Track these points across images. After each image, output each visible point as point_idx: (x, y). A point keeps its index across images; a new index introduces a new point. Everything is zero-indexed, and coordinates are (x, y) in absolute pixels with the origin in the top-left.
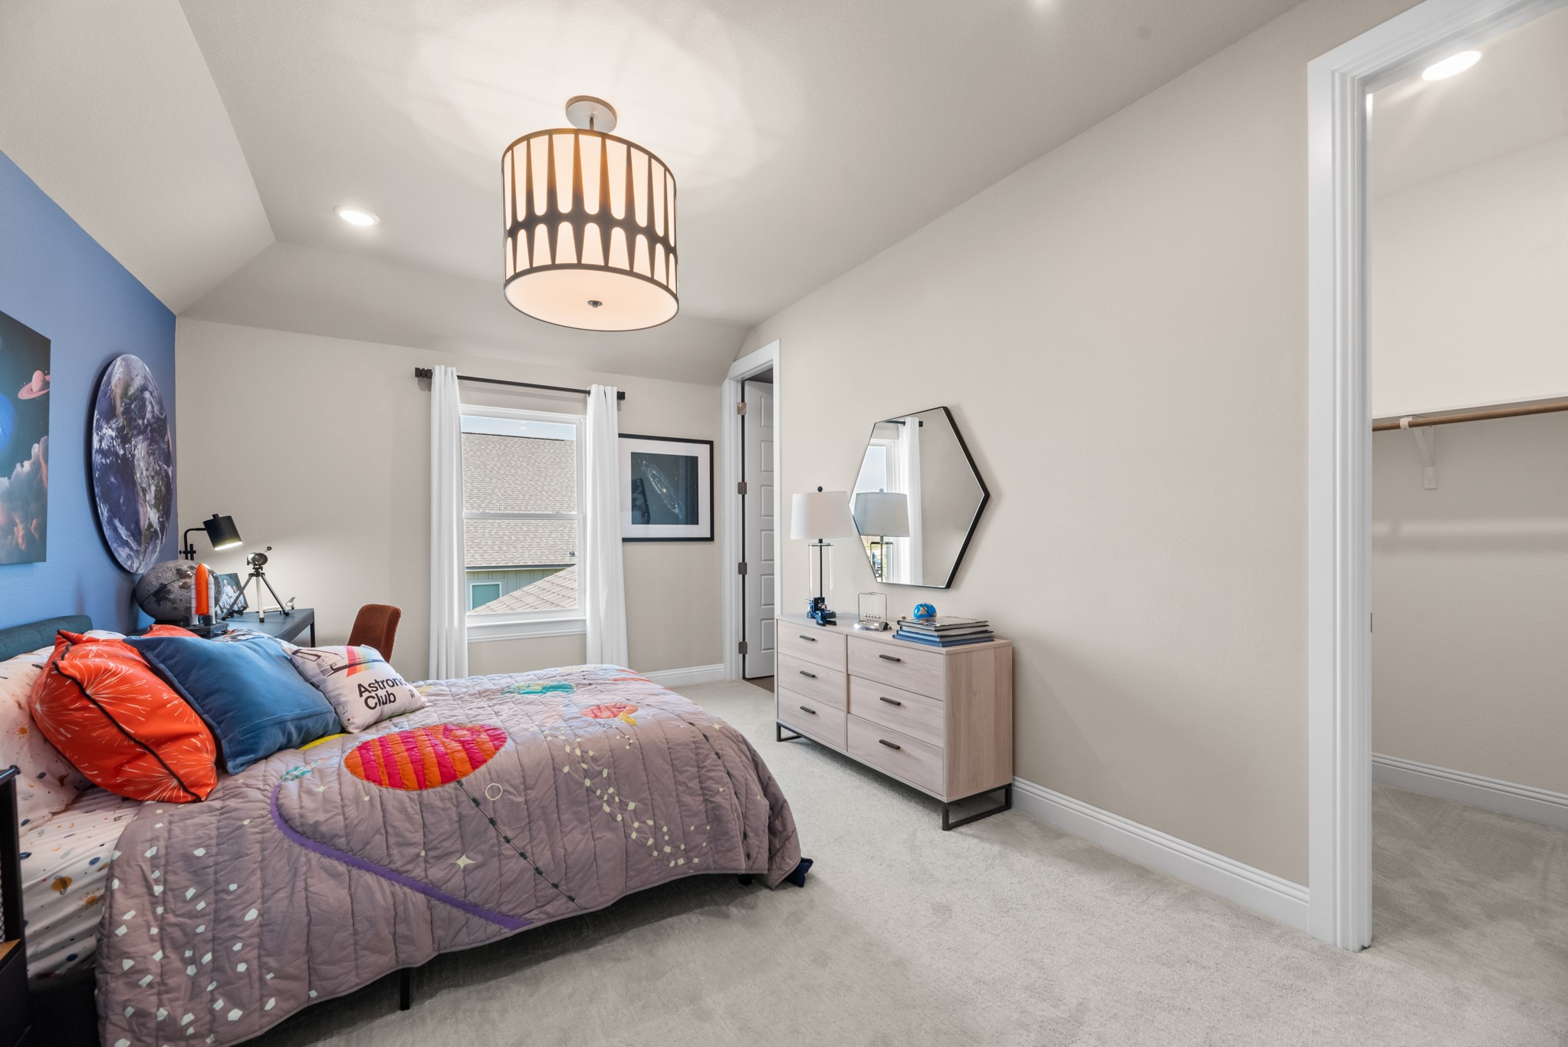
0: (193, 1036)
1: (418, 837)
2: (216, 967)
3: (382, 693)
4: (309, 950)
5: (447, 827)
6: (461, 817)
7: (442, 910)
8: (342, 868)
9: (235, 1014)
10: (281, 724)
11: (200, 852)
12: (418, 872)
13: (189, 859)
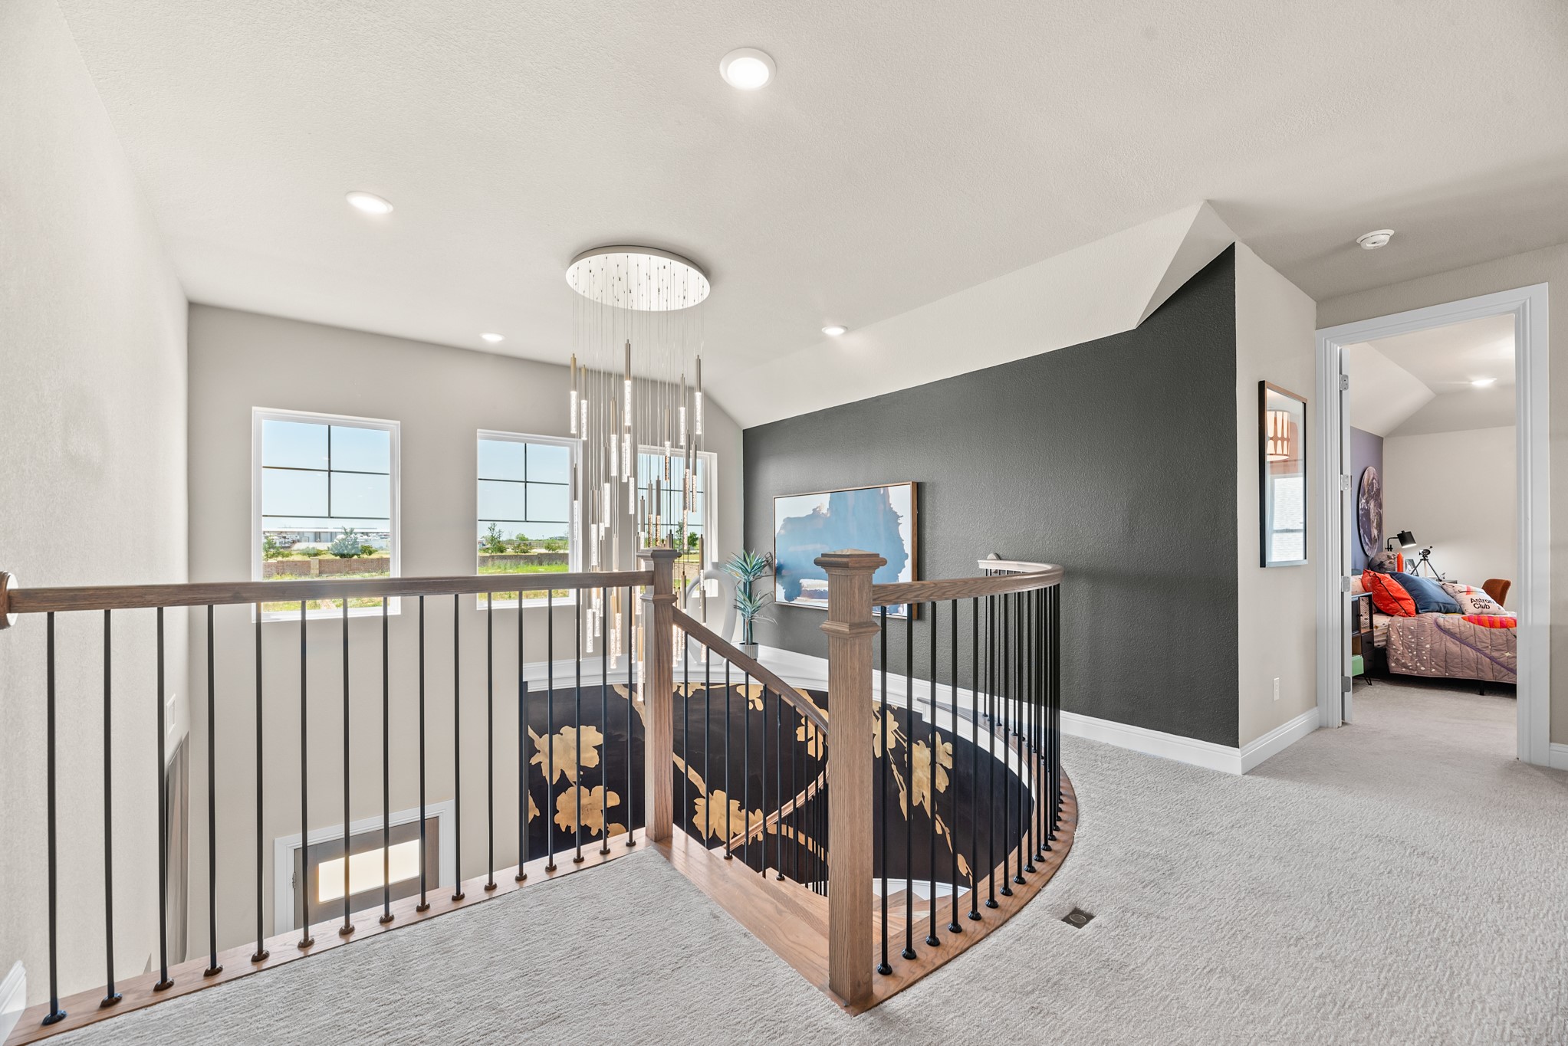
0: (1411, 669)
1: (1489, 641)
2: (1417, 656)
3: (1482, 604)
4: (1446, 661)
5: (1501, 641)
6: (1507, 640)
7: (1496, 666)
8: (1458, 643)
9: (1423, 668)
10: (1438, 603)
11: (1412, 628)
12: (1488, 652)
13: (1409, 629)
